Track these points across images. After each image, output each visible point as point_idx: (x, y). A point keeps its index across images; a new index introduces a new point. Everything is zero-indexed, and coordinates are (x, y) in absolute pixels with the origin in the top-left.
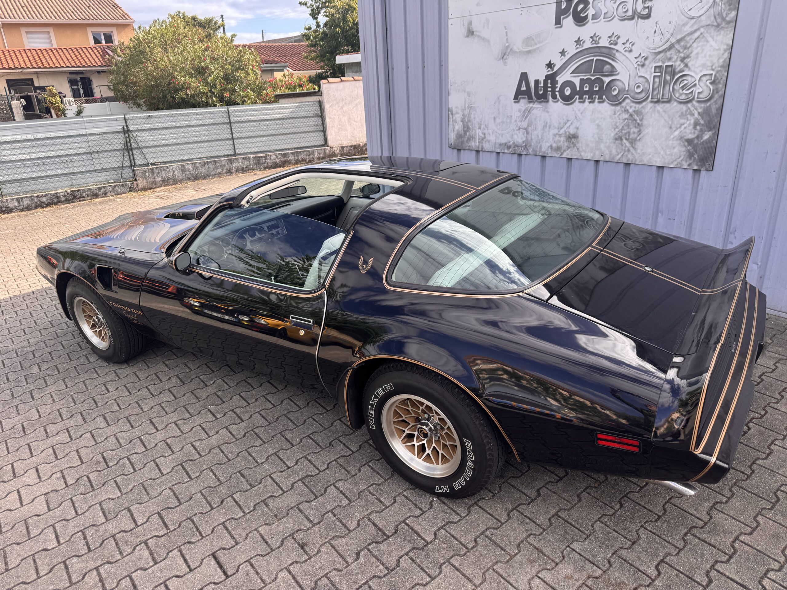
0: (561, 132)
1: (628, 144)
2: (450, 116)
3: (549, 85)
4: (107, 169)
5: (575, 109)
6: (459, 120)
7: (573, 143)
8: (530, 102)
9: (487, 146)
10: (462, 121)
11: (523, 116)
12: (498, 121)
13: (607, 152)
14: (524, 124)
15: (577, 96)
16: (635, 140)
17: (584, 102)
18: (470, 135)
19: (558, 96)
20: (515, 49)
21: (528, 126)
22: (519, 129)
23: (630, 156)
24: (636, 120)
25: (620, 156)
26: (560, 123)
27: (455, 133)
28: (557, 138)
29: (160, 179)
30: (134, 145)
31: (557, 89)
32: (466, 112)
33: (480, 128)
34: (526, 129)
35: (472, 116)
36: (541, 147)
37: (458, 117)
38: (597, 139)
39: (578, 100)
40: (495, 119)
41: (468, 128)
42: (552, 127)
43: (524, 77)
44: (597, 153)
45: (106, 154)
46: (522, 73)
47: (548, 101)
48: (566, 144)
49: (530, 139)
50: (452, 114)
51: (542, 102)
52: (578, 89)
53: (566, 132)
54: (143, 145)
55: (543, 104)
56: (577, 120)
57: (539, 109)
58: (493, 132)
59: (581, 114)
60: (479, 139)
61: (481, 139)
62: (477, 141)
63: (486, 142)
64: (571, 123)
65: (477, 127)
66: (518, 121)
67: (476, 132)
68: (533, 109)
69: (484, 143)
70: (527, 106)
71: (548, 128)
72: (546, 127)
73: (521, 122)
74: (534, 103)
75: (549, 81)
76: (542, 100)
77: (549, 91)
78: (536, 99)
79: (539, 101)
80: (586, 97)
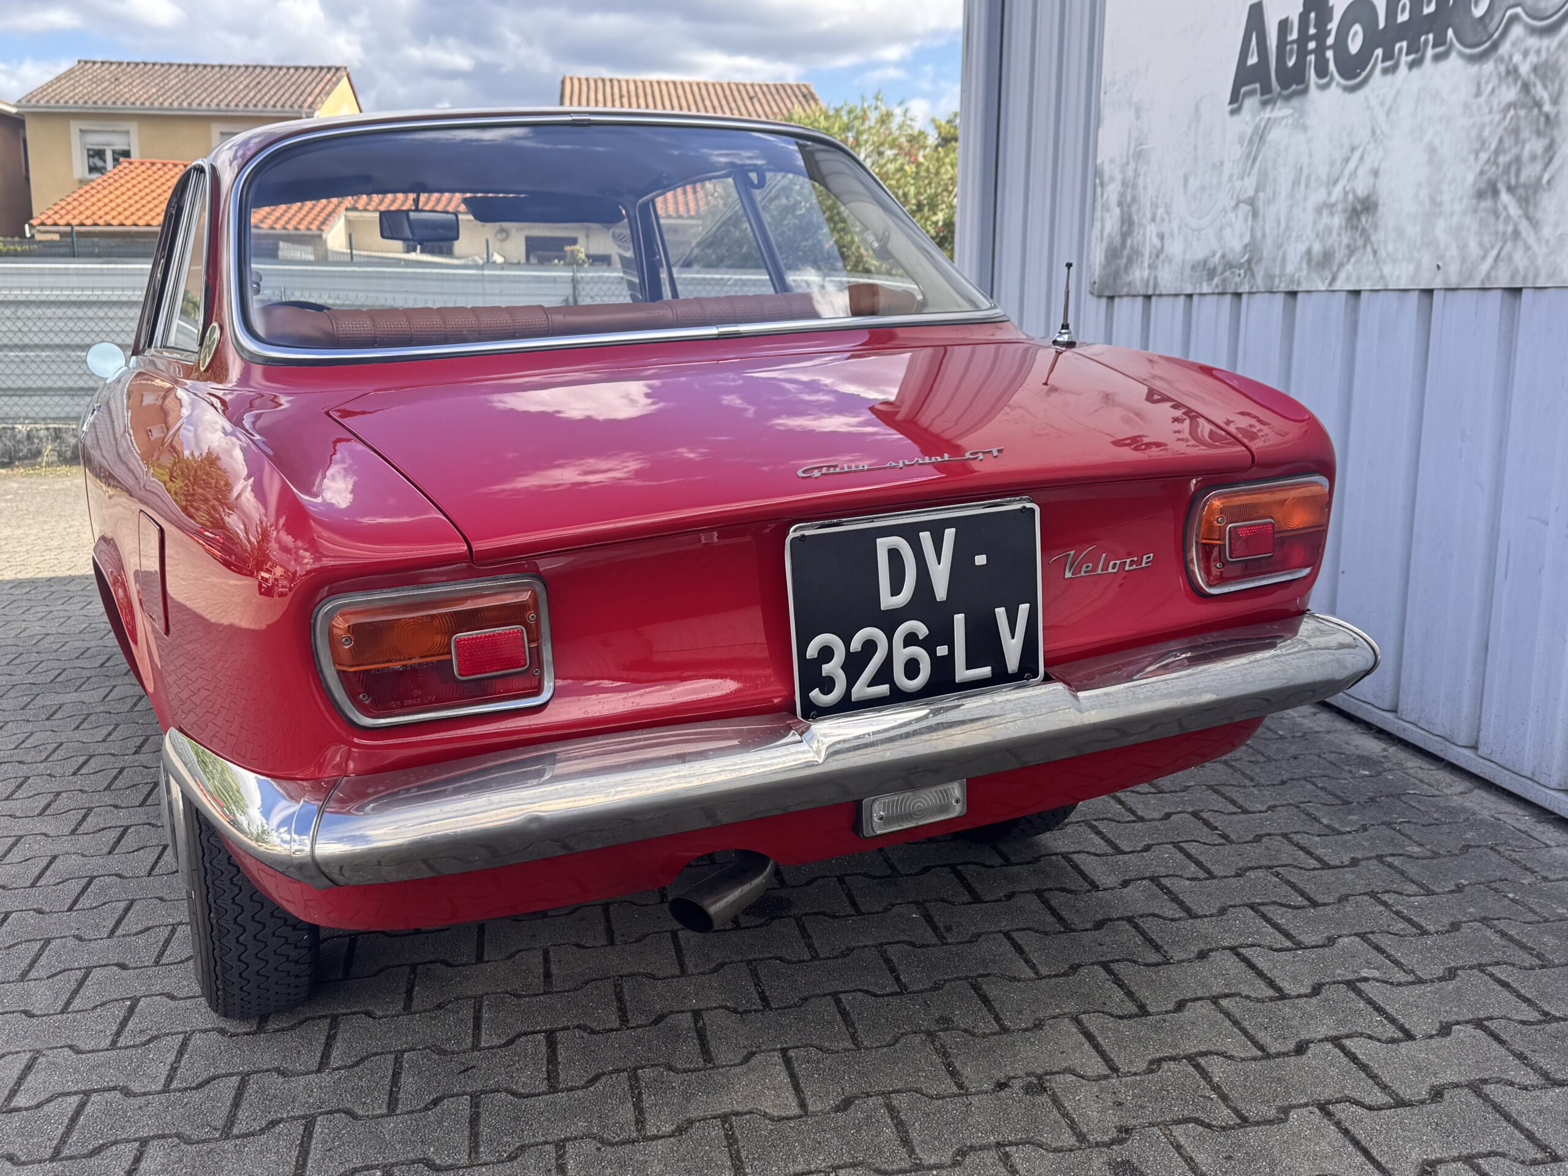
0: (1333, 199)
1: (1514, 211)
2: (1099, 190)
3: (1312, 31)
5: (1374, 102)
6: (1114, 199)
7: (1364, 230)
8: (1264, 103)
9: (1167, 279)
10: (1120, 204)
11: (1248, 155)
12: (1194, 184)
13: (1454, 251)
14: (1249, 185)
15: (1379, 52)
16: (1536, 187)
17: (1394, 69)
18: (1132, 248)
19: (1332, 66)
21: (1257, 191)
22: (1237, 205)
23: (1519, 257)
24: (1538, 104)
25: (1490, 260)
26: (1332, 164)
27: (1105, 243)
28: (1325, 219)
31: (1330, 41)
32: (1130, 174)
33: (1154, 219)
34: (1252, 202)
35: (1141, 182)
36: (1284, 260)
37: (1112, 192)
38: (1427, 203)
39: (1380, 66)
40: (1186, 178)
41: (1131, 223)
42: (1313, 179)
43: (1255, 18)
44: (1427, 259)
46: (1252, 7)
47: (1305, 91)
48: (1345, 240)
49: (1259, 235)
50: (1102, 185)
51: (1295, 94)
52: (1382, 25)
53: (1346, 193)
55: (1295, 102)
56: (1375, 141)
57: (1284, 122)
58: (1180, 228)
59: (1388, 114)
60: (1150, 257)
61: (1154, 257)
62: (1146, 264)
63: (1163, 262)
64: (1362, 158)
65: (1149, 216)
66: (1235, 178)
67: (1144, 234)
68: (1271, 128)
69: (1160, 266)
70: (1258, 119)
71: (1303, 186)
72: (1299, 183)
73: (1242, 178)
74: (1275, 103)
75: (1313, 15)
76: (1294, 87)
77: (1311, 52)
78: (1278, 89)
79: (1285, 93)
80: (1401, 49)
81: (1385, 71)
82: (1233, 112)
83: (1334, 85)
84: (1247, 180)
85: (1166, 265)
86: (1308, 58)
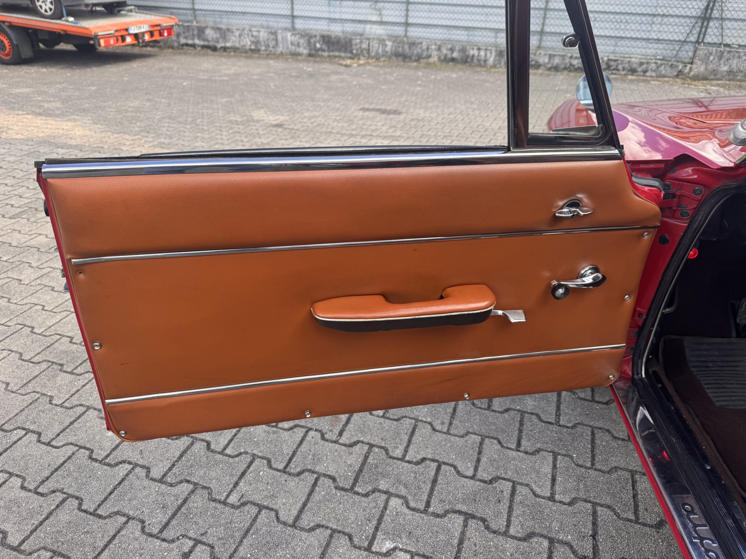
4: (664, 40)
29: (726, 68)
30: (716, 14)
45: (671, 20)
54: (729, 16)
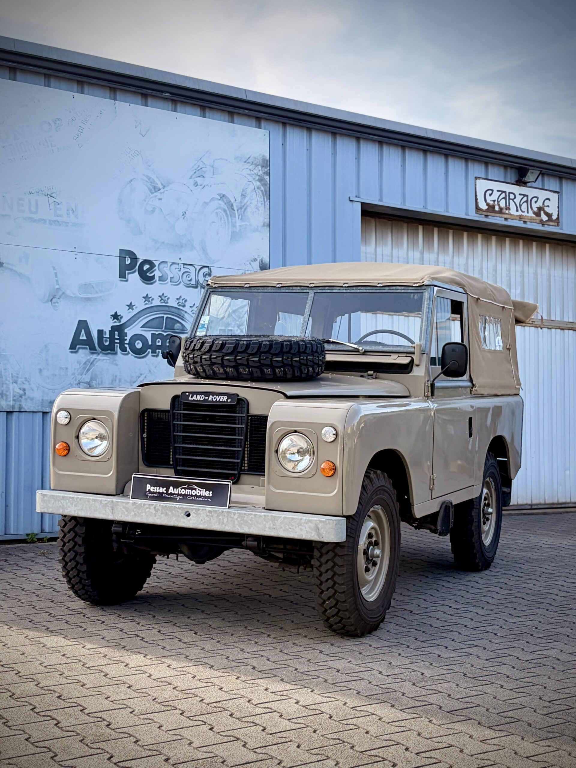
3: (117, 337)
5: (148, 363)
8: (93, 353)
9: (27, 406)
11: (84, 368)
12: (45, 373)
15: (150, 350)
17: (157, 356)
19: (128, 349)
20: (68, 293)
21: (91, 379)
26: (132, 377)
31: (127, 342)
33: (16, 382)
39: (150, 354)
40: (40, 371)
42: (122, 381)
43: (83, 325)
46: (80, 321)
47: (116, 354)
51: (109, 353)
52: (150, 343)
55: (110, 356)
56: (151, 373)
57: (105, 361)
58: (38, 388)
59: (156, 367)
60: (14, 396)
61: (17, 397)
62: (12, 399)
63: (26, 399)
64: (146, 377)
65: (11, 381)
66: (76, 374)
67: (8, 387)
68: (97, 362)
69: (23, 400)
70: (89, 358)
71: (117, 381)
72: (115, 380)
73: (81, 375)
74: (99, 354)
75: (116, 333)
76: (109, 351)
77: (117, 343)
78: (100, 350)
79: (103, 352)
80: (159, 352)
81: (153, 356)
82: (71, 352)
83: (130, 355)
84: (84, 376)
85: (28, 400)
86: (116, 344)
